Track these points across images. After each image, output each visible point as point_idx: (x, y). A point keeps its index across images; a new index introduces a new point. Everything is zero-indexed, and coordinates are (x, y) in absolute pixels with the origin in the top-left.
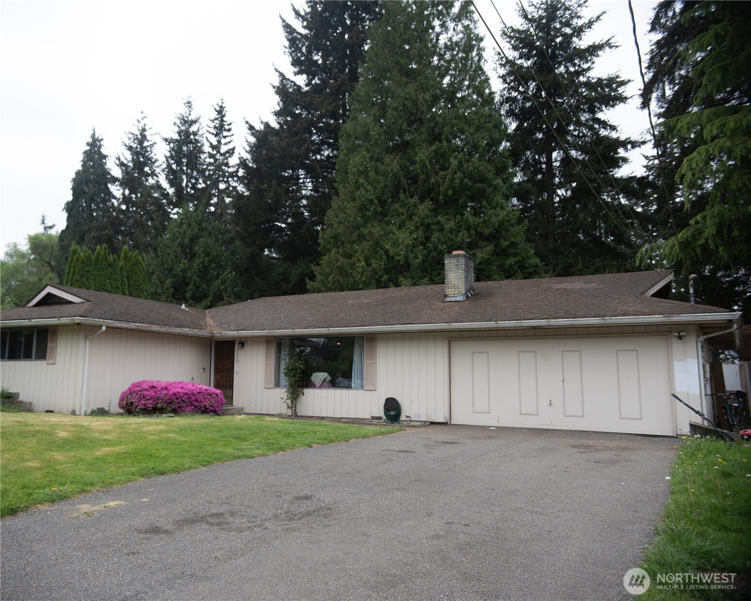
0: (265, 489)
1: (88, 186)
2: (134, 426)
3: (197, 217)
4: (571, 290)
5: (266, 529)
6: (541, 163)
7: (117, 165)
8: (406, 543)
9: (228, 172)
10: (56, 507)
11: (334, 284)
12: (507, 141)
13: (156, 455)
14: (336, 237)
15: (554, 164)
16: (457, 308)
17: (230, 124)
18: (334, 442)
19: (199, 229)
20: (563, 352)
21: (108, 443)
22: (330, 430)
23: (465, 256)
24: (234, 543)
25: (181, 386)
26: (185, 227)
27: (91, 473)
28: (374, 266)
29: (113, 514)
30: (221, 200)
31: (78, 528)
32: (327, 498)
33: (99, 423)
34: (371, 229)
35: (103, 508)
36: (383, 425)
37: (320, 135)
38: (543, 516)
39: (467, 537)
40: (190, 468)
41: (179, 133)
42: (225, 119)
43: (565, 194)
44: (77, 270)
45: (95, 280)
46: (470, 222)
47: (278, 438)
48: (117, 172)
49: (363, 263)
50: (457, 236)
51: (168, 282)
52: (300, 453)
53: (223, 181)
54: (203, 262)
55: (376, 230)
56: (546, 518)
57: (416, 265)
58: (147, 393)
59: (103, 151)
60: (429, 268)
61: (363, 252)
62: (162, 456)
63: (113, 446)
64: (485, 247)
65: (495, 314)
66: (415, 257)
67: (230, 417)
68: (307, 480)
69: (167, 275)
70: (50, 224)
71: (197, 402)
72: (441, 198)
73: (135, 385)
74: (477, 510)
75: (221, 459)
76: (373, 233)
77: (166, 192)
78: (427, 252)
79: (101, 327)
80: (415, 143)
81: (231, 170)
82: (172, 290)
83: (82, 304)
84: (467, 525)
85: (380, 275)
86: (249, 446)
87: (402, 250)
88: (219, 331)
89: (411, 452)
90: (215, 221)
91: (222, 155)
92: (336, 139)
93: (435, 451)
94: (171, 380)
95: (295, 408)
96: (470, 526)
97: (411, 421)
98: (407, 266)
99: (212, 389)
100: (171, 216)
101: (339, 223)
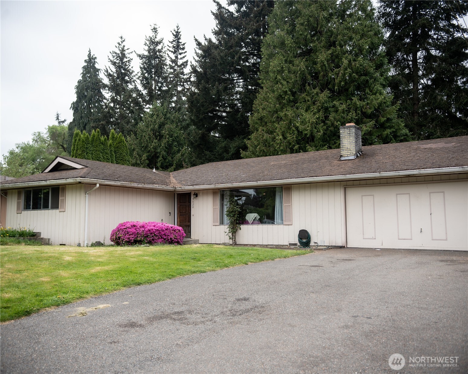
0: (214, 294)
1: (87, 92)
2: (120, 252)
3: (164, 110)
4: (435, 148)
5: (215, 322)
6: (408, 60)
7: (106, 75)
8: (323, 332)
9: (183, 78)
10: (60, 309)
11: (260, 153)
12: (384, 45)
13: (135, 272)
14: (261, 119)
15: (419, 61)
16: (350, 164)
17: (184, 44)
18: (263, 260)
19: (164, 118)
20: (430, 193)
21: (101, 264)
22: (260, 253)
23: (355, 127)
24: (191, 334)
25: (154, 225)
26: (155, 117)
27: (87, 285)
28: (288, 139)
29: (102, 314)
30: (179, 98)
31: (75, 324)
32: (260, 299)
33: (95, 251)
34: (286, 113)
35: (94, 309)
36: (298, 249)
37: (248, 47)
38: (428, 311)
39: (371, 327)
40: (159, 280)
41: (149, 51)
42: (180, 41)
43: (426, 83)
44: (79, 147)
45: (92, 154)
46: (358, 105)
47: (223, 258)
48: (106, 81)
49: (281, 137)
50: (348, 115)
51: (144, 157)
52: (239, 269)
53: (180, 85)
54: (168, 142)
55: (290, 113)
56: (431, 312)
57: (319, 137)
58: (130, 230)
59: (97, 66)
60: (328, 139)
61: (280, 129)
62: (139, 272)
63: (104, 266)
64: (368, 122)
65: (378, 167)
66: (317, 131)
67: (189, 246)
68: (245, 287)
69: (143, 151)
70: (63, 120)
71: (166, 236)
72: (336, 88)
73: (121, 225)
74: (375, 307)
75: (181, 273)
76: (288, 115)
77: (141, 93)
78: (327, 127)
79: (95, 184)
80: (317, 49)
81: (185, 77)
82: (147, 161)
83: (82, 169)
84: (369, 318)
85: (293, 145)
86: (202, 265)
87: (308, 127)
88: (179, 186)
89: (320, 266)
90: (175, 113)
91: (179, 66)
92: (259, 50)
93: (338, 265)
94: (147, 221)
95: (235, 238)
96: (371, 318)
97: (318, 246)
98: (312, 138)
99: (176, 227)
100: (145, 110)
101: (263, 109)
